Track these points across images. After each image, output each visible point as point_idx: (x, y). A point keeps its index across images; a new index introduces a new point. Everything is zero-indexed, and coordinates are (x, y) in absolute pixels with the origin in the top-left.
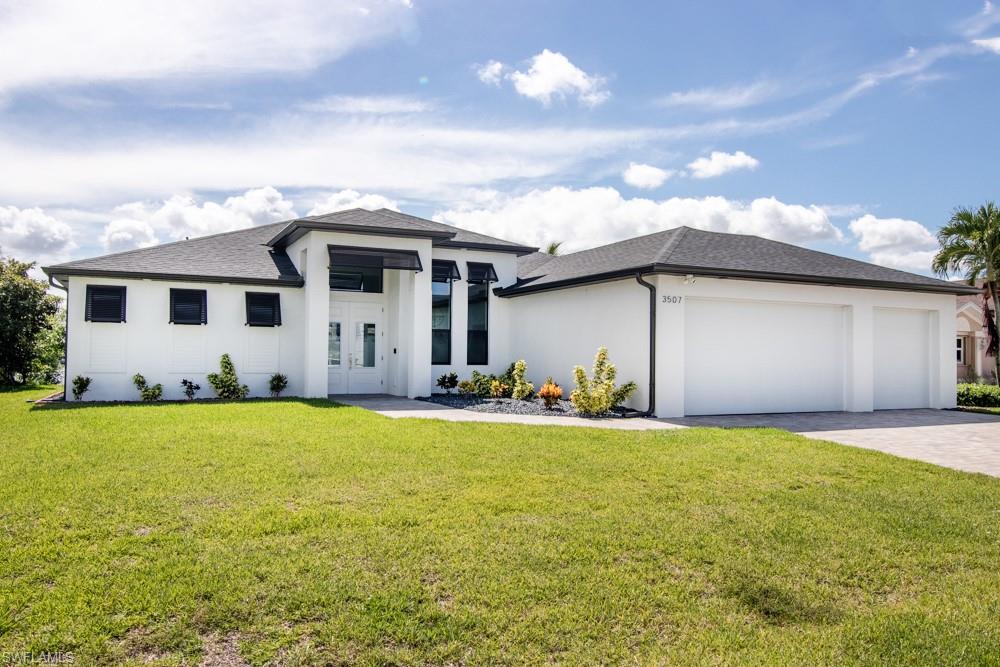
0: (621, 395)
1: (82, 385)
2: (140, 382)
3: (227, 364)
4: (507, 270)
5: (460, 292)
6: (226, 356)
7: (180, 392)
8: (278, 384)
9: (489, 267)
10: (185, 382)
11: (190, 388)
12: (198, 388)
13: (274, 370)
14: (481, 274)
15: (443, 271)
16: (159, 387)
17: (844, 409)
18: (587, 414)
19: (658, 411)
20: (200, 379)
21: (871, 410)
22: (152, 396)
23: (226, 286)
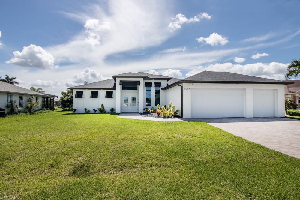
0: (176, 113)
1: (75, 110)
2: (86, 109)
3: (102, 106)
4: (164, 84)
5: (153, 89)
6: (102, 104)
7: (93, 111)
8: (112, 110)
9: (160, 83)
10: (94, 110)
11: (95, 111)
12: (96, 111)
13: (112, 107)
14: (158, 85)
15: (148, 85)
16: (89, 111)
17: (244, 117)
18: (164, 117)
19: (184, 117)
20: (96, 109)
21: (253, 117)
22: (87, 112)
23: (102, 90)
